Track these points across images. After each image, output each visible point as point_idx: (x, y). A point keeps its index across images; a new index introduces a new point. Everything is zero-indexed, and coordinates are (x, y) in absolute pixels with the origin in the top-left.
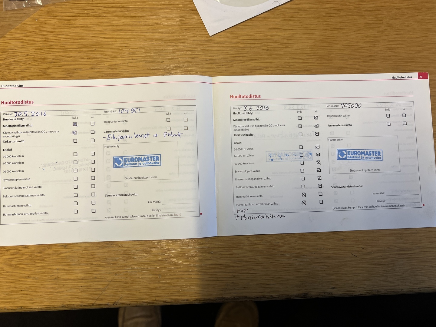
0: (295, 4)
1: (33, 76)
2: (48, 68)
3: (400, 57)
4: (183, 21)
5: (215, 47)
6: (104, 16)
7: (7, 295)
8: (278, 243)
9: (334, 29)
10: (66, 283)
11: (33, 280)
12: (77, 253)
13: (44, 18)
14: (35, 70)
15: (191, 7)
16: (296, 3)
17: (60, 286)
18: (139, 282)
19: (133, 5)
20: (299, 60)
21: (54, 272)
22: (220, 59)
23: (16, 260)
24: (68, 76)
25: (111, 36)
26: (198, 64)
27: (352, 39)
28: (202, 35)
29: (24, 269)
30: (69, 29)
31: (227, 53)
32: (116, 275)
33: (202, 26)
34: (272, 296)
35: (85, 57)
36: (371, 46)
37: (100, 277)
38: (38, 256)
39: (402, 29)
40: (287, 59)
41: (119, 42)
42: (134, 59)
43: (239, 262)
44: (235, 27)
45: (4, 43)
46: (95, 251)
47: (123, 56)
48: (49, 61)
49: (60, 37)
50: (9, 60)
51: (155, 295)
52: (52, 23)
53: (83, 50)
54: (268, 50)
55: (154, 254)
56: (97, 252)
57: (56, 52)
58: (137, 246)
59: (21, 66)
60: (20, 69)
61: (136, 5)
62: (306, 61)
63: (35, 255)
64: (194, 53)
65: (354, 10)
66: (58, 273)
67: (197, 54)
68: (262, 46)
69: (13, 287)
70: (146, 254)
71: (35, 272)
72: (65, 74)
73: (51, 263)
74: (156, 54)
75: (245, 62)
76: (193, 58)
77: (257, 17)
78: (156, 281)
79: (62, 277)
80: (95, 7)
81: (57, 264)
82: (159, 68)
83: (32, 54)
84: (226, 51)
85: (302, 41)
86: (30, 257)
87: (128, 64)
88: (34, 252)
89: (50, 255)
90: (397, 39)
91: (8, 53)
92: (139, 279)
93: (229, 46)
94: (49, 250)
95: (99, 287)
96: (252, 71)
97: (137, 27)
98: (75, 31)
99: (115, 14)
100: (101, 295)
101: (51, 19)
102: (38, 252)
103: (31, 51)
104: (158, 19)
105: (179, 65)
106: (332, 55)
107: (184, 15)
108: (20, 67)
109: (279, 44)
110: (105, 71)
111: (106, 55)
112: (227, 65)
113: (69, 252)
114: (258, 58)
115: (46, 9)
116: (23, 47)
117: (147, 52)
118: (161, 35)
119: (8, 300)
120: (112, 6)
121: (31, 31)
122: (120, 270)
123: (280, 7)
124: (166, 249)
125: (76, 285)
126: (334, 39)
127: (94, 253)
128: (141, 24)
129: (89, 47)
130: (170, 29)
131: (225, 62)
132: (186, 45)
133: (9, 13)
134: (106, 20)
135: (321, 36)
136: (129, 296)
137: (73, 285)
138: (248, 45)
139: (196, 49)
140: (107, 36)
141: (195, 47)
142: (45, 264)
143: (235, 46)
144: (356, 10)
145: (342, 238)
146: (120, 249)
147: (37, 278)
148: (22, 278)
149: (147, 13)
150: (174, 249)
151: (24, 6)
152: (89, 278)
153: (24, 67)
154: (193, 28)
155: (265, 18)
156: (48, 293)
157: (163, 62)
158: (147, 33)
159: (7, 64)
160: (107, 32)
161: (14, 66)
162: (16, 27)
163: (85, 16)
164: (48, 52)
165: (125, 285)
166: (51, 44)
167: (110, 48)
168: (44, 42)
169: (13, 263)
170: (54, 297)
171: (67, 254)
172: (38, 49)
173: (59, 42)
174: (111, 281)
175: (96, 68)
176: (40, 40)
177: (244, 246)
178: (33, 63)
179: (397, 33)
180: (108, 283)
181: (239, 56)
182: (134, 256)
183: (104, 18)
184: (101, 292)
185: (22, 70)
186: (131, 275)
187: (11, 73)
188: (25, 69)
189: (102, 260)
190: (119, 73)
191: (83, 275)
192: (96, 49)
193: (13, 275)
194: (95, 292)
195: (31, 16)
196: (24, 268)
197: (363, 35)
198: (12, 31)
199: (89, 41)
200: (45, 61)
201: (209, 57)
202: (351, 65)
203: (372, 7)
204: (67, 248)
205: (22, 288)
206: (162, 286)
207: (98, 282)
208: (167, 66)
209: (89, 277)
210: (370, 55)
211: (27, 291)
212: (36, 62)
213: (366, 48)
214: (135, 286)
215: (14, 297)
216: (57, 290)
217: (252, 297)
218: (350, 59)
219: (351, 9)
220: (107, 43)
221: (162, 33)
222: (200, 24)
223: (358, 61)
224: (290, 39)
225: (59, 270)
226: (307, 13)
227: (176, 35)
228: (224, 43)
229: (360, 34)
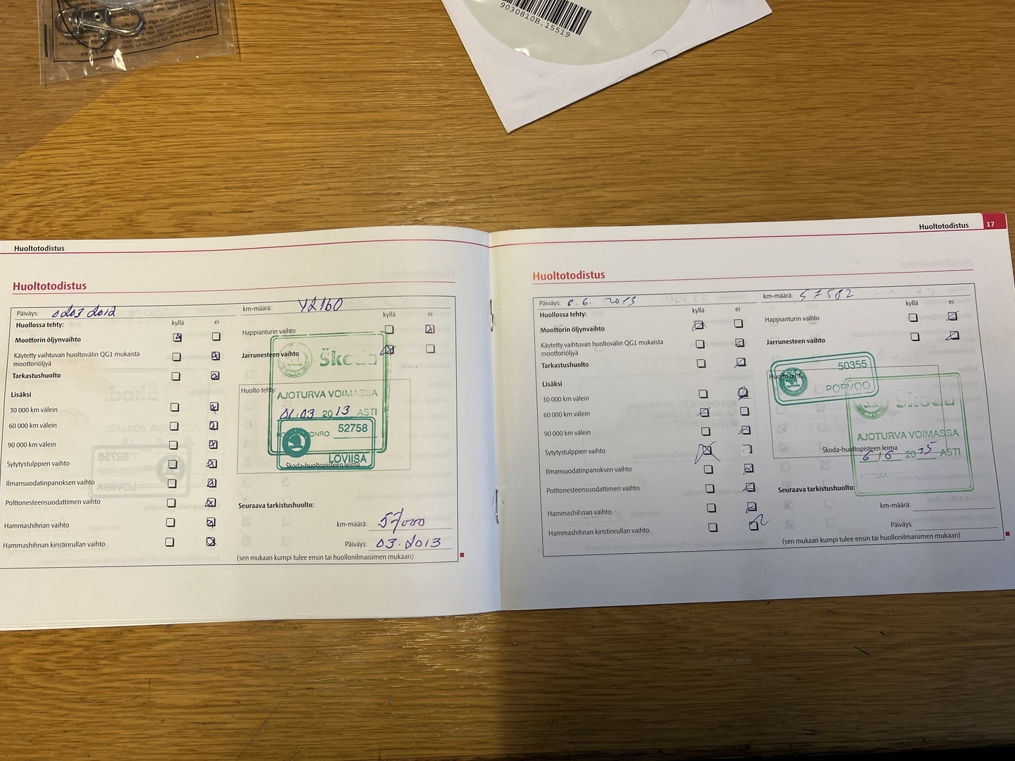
0: (705, 56)
1: (102, 230)
2: (138, 213)
3: (958, 171)
4: (446, 99)
5: (520, 158)
6: (266, 94)
7: (30, 741)
8: (675, 619)
9: (798, 111)
10: (167, 714)
11: (92, 707)
12: (194, 643)
13: (131, 99)
14: (109, 217)
15: (463, 67)
16: (708, 53)
17: (155, 722)
18: (339, 713)
19: (332, 68)
20: (715, 183)
21: (141, 689)
22: (530, 185)
23: (54, 658)
24: (183, 230)
25: (280, 136)
26: (481, 198)
27: (841, 132)
28: (489, 130)
29: (72, 681)
30: (187, 124)
31: (547, 172)
32: (286, 696)
33: (489, 111)
34: (660, 751)
35: (221, 186)
36: (888, 147)
37: (247, 701)
38: (105, 649)
39: (960, 106)
40: (689, 183)
41: (299, 151)
42: (334, 189)
43: (580, 667)
44: (566, 110)
45: (40, 157)
46: (237, 638)
47: (307, 182)
48: (140, 196)
49: (166, 141)
50: (49, 196)
51: (377, 747)
52: (149, 110)
53: (218, 169)
54: (643, 162)
55: (377, 645)
56: (243, 641)
57: (155, 176)
58: (335, 627)
59: (77, 209)
60: (75, 215)
61: (338, 67)
62: (733, 186)
63: (99, 646)
64: (470, 173)
65: (845, 65)
66: (150, 690)
67: (478, 173)
68: (630, 153)
69: (45, 723)
70: (357, 646)
71: (97, 688)
72: (175, 226)
73: (134, 667)
74: (383, 176)
75: (588, 191)
76: (469, 184)
77: (618, 86)
78: (380, 712)
79: (159, 701)
80: (244, 74)
81: (147, 669)
82: (390, 208)
83: (102, 180)
84: (546, 167)
85: (722, 140)
86: (87, 653)
87: (318, 199)
88: (95, 639)
89: (132, 647)
90: (949, 131)
91: (48, 178)
92: (340, 707)
93: (551, 154)
94: (131, 635)
95: (245, 725)
96: (606, 210)
97: (340, 115)
98: (199, 129)
99: (290, 87)
100: (248, 744)
101: (145, 103)
102: (105, 640)
103: (100, 174)
104: (387, 97)
105: (435, 201)
106: (795, 171)
107: (446, 86)
108: (75, 211)
109: (669, 146)
110: (268, 215)
111: (267, 180)
112: (547, 198)
113: (176, 640)
114: (620, 181)
115: (136, 79)
116: (81, 165)
117: (363, 171)
118: (396, 132)
119: (32, 753)
120: (284, 69)
121: (101, 129)
122: (296, 683)
123: (670, 62)
124: (404, 635)
125: (190, 721)
126: (798, 134)
127: (235, 644)
128: (348, 108)
129: (231, 161)
130: (415, 117)
131: (542, 192)
132: (453, 153)
133: (52, 90)
134: (269, 102)
135: (767, 126)
136: (315, 748)
137: (185, 719)
138: (595, 152)
139: (475, 164)
140: (271, 137)
141: (473, 158)
142: (119, 669)
143: (564, 153)
144: (849, 65)
145: (829, 608)
146: (296, 632)
147: (102, 703)
148: (66, 701)
149: (362, 84)
150: (422, 633)
151: (86, 74)
152: (223, 703)
153: (84, 210)
154: (469, 116)
155: (634, 89)
156: (125, 738)
157: (399, 193)
158: (362, 128)
159: (46, 203)
160: (271, 128)
161: (61, 207)
162: (67, 121)
163: (223, 94)
164: (139, 176)
165: (306, 720)
166: (145, 157)
167: (279, 164)
168: (130, 155)
169: (47, 665)
170: (140, 748)
171: (172, 645)
172: (116, 169)
173: (164, 154)
174: (273, 710)
175: (245, 210)
176: (122, 148)
177: (593, 627)
178: (103, 201)
179: (950, 117)
180: (266, 716)
181: (575, 178)
182: (329, 650)
183: (264, 96)
184: (249, 739)
185: (80, 218)
186: (321, 696)
187: (53, 225)
188: (85, 216)
189: (252, 660)
190: (299, 219)
191: (207, 696)
192: (245, 167)
193: (46, 694)
194: (235, 739)
195: (102, 96)
196: (74, 679)
197: (868, 122)
198: (59, 129)
199: (231, 149)
200: (132, 196)
201: (506, 180)
202: (841, 192)
203: (886, 59)
204: (172, 632)
205: (65, 725)
206: (395, 723)
207: (243, 712)
208: (410, 202)
209: (222, 701)
210: (885, 168)
211: (77, 733)
212: (110, 199)
213: (875, 154)
214: (330, 722)
215: (47, 747)
216: (148, 732)
217: (613, 752)
218: (839, 179)
219: (838, 63)
220: (271, 152)
221: (398, 128)
222: (484, 107)
223: (856, 182)
224: (694, 135)
225: (152, 683)
226: (735, 75)
227: (430, 131)
228: (540, 148)
229: (860, 122)
